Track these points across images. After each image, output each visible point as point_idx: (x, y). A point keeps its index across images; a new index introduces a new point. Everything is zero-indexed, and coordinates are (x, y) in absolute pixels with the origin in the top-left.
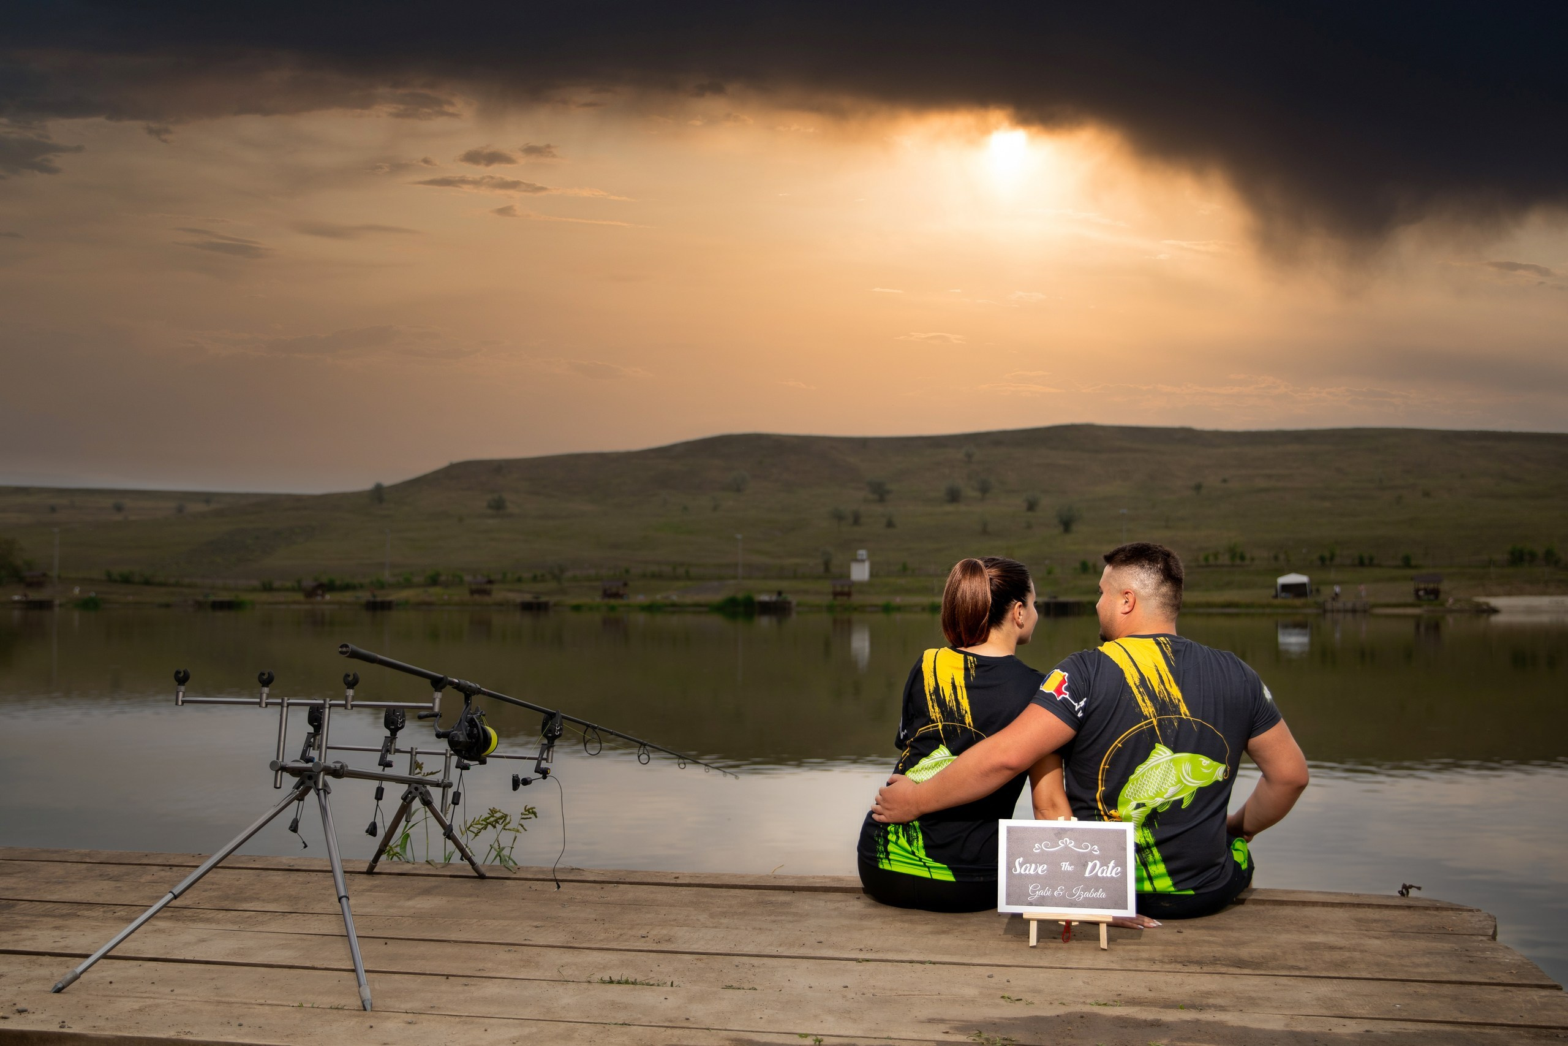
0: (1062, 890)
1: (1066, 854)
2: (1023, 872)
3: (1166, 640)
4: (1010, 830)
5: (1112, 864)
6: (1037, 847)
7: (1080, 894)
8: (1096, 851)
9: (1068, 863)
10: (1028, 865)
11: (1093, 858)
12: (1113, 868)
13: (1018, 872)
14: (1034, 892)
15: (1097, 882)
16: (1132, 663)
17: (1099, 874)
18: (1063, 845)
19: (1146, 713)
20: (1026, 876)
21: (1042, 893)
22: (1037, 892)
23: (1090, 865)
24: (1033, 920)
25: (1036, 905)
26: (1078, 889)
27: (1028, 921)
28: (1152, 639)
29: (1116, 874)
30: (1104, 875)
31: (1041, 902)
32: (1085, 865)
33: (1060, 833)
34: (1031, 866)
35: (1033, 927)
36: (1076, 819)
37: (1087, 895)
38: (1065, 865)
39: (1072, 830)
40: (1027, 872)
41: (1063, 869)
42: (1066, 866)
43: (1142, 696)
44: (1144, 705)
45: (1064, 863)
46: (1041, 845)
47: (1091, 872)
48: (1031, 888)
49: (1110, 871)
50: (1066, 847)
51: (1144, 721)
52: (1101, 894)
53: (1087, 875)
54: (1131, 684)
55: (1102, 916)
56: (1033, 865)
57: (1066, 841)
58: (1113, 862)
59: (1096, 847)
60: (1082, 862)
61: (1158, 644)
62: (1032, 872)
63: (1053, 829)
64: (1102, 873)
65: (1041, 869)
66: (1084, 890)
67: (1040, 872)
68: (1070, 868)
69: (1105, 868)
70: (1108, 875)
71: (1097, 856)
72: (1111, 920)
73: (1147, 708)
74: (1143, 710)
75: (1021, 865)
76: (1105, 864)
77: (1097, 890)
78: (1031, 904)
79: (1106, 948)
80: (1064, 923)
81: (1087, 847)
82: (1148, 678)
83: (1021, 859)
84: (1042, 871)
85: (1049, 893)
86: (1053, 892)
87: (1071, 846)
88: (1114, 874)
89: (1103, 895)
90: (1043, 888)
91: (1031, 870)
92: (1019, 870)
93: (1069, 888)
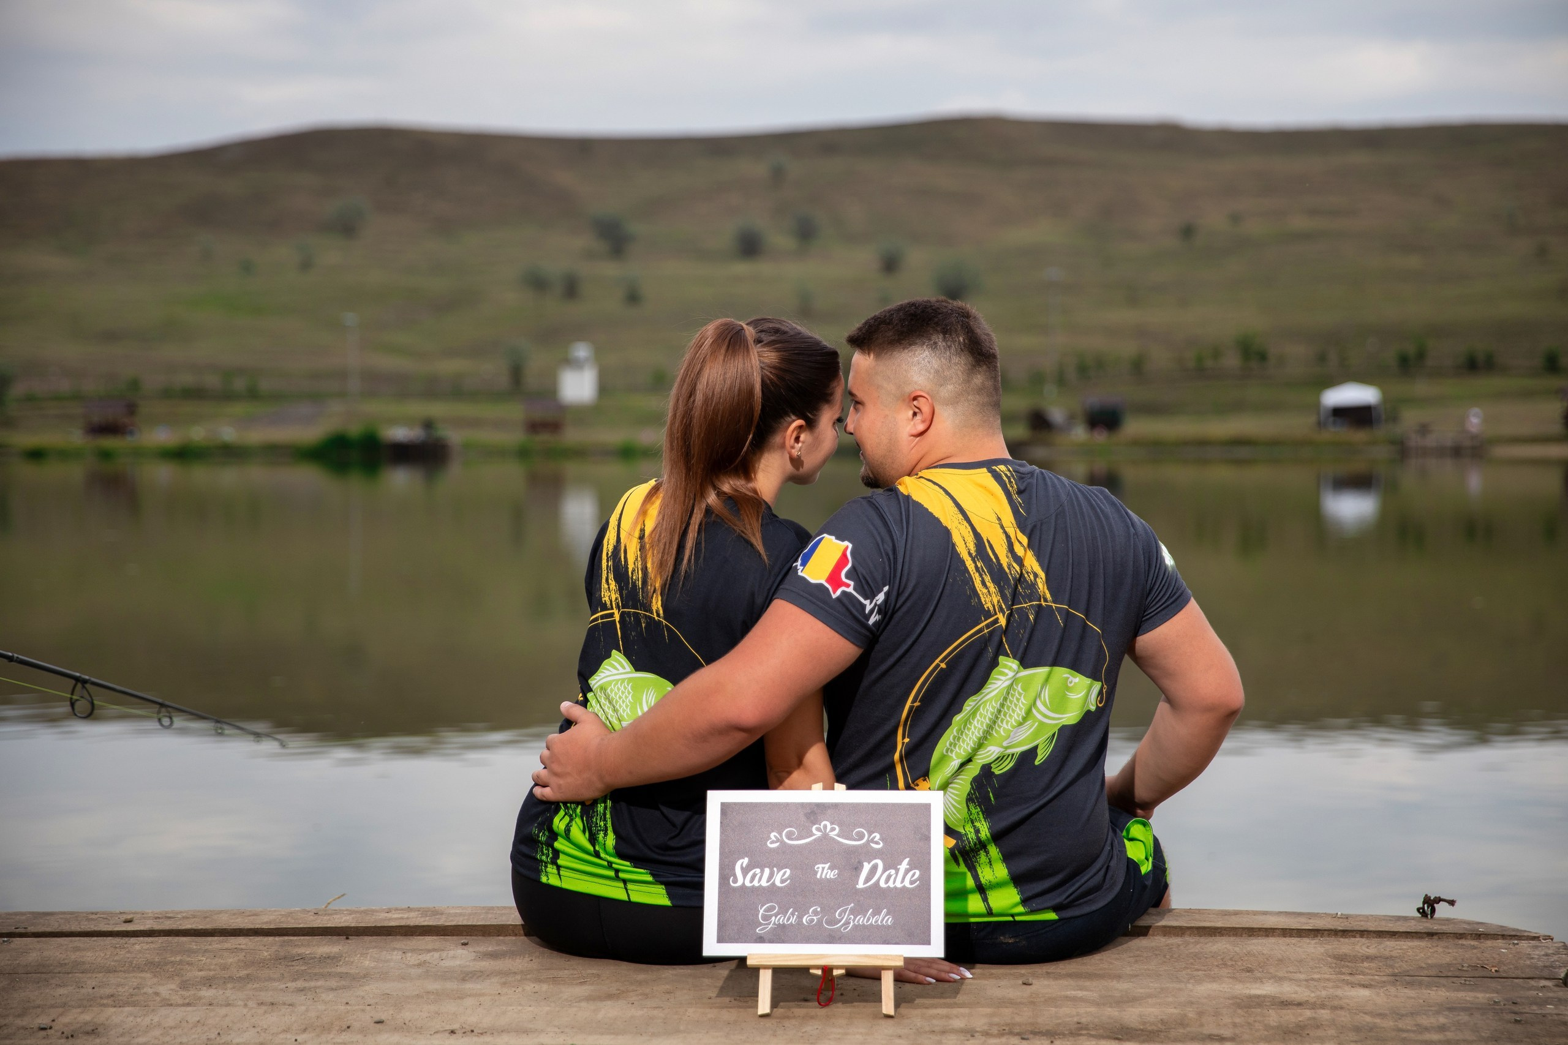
0: (815, 913)
1: (825, 850)
2: (748, 884)
3: (1009, 470)
4: (725, 808)
5: (904, 865)
6: (774, 839)
7: (846, 918)
8: (877, 843)
9: (827, 866)
10: (758, 871)
11: (872, 855)
12: (907, 872)
13: (739, 883)
14: (766, 918)
15: (877, 896)
16: (961, 516)
17: (882, 884)
18: (819, 834)
19: (988, 605)
20: (754, 889)
21: (781, 920)
22: (773, 918)
23: (867, 867)
24: (766, 967)
25: (771, 941)
26: (844, 911)
27: (756, 970)
28: (985, 470)
29: (912, 883)
30: (891, 884)
31: (780, 935)
32: (858, 869)
33: (815, 812)
34: (762, 872)
35: (765, 981)
36: (844, 786)
37: (861, 920)
38: (823, 868)
39: (835, 806)
40: (756, 883)
41: (818, 876)
42: (825, 871)
43: (981, 575)
44: (985, 591)
45: (821, 866)
46: (781, 836)
47: (867, 880)
48: (761, 911)
49: (902, 878)
50: (825, 836)
51: (986, 620)
52: (885, 919)
53: (861, 885)
54: (964, 555)
55: (886, 957)
56: (767, 871)
57: (825, 827)
58: (907, 860)
59: (877, 836)
60: (851, 861)
61: (997, 477)
62: (764, 883)
63: (803, 805)
64: (887, 881)
65: (781, 877)
66: (854, 912)
67: (778, 883)
68: (831, 875)
69: (893, 872)
70: (899, 885)
71: (878, 850)
72: (901, 963)
73: (989, 596)
74: (983, 600)
75: (745, 871)
76: (891, 864)
77: (877, 912)
78: (761, 940)
79: (892, 1013)
80: (819, 972)
81: (861, 836)
82: (988, 541)
83: (746, 861)
84: (782, 881)
85: (793, 920)
86: (800, 917)
87: (833, 834)
88: (907, 884)
89: (889, 920)
90: (783, 911)
91: (762, 879)
92: (741, 880)
93: (828, 910)
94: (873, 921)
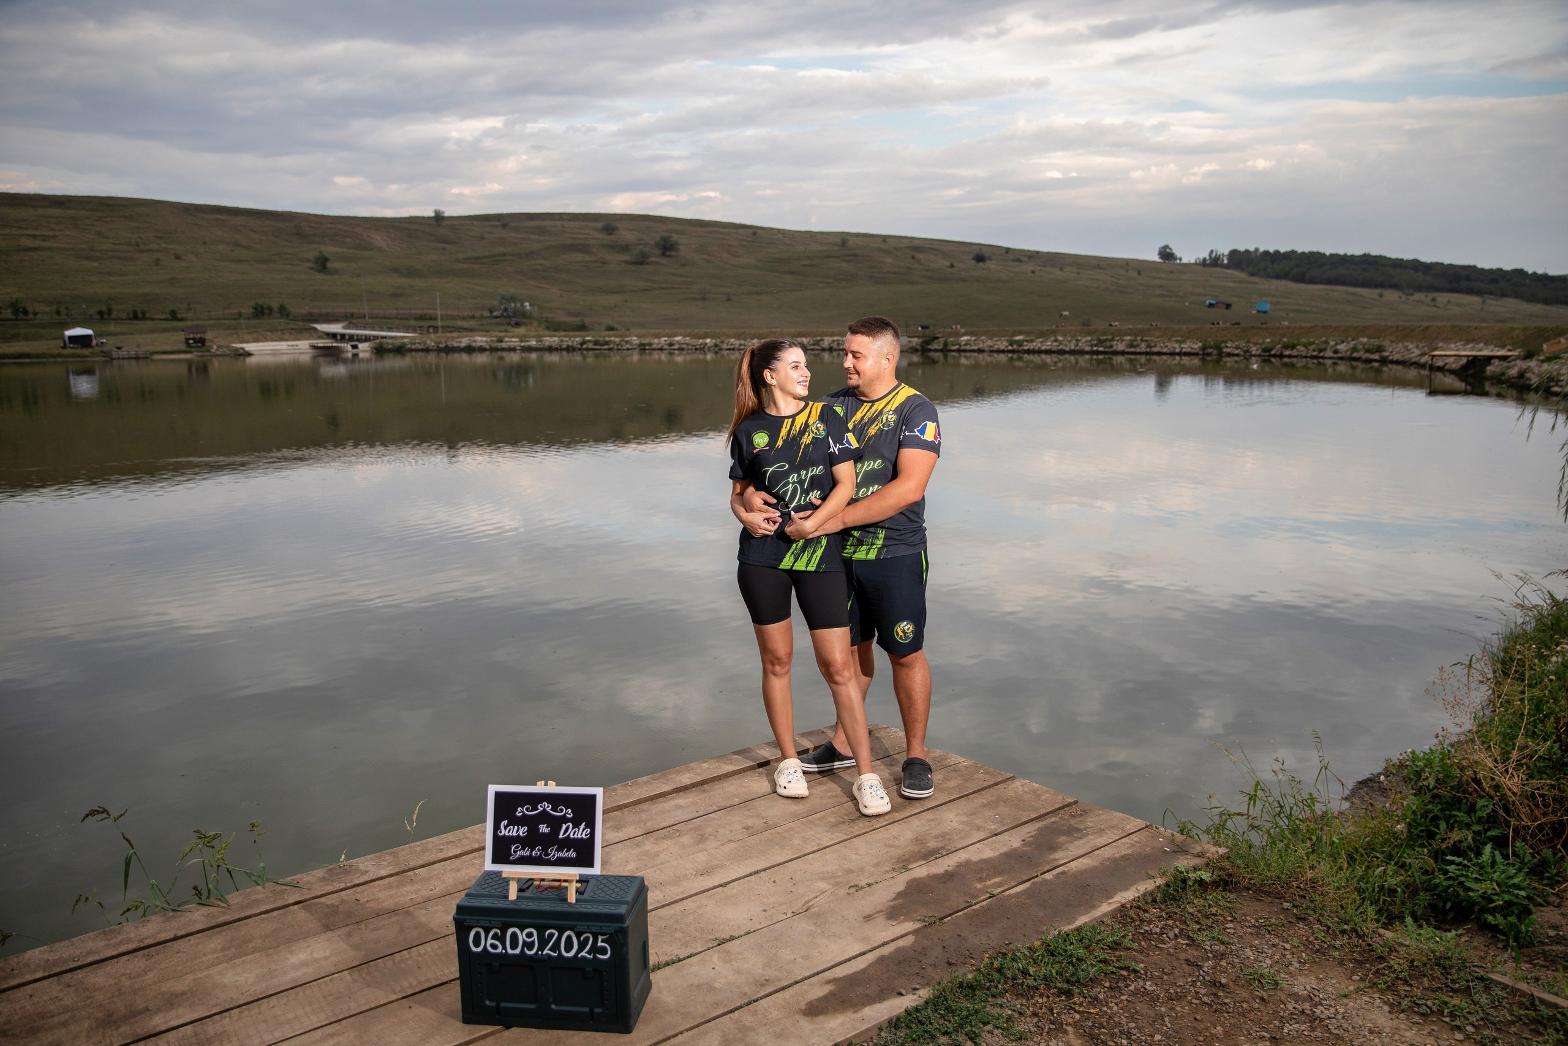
0: (539, 850)
1: (544, 817)
2: (507, 834)
5: (582, 826)
6: (520, 811)
7: (554, 854)
8: (570, 814)
9: (545, 826)
10: (512, 827)
11: (567, 820)
12: (584, 829)
14: (515, 852)
15: (568, 843)
17: (572, 836)
18: (541, 809)
20: (509, 837)
21: (522, 853)
22: (518, 852)
23: (564, 827)
24: (513, 878)
25: (516, 864)
26: (553, 850)
29: (586, 836)
30: (576, 836)
31: (522, 861)
32: (560, 828)
34: (514, 828)
35: (512, 885)
36: (554, 784)
37: (560, 854)
38: (543, 827)
40: (510, 834)
41: (540, 831)
42: (544, 829)
46: (524, 810)
47: (564, 834)
48: (512, 848)
49: (581, 833)
50: (544, 810)
52: (572, 854)
53: (561, 836)
56: (516, 827)
57: (545, 805)
58: (584, 823)
59: (570, 811)
60: (556, 823)
62: (514, 834)
64: (574, 834)
65: (523, 831)
66: (558, 850)
67: (521, 834)
68: (547, 831)
69: (577, 829)
70: (579, 836)
71: (570, 818)
75: (505, 828)
76: (576, 825)
77: (568, 851)
78: (511, 863)
79: (573, 903)
81: (562, 811)
83: (506, 821)
84: (523, 833)
85: (528, 854)
86: (531, 852)
87: (548, 809)
88: (584, 836)
89: (574, 855)
90: (523, 849)
91: (513, 831)
92: (503, 832)
93: (545, 850)
94: (566, 855)
